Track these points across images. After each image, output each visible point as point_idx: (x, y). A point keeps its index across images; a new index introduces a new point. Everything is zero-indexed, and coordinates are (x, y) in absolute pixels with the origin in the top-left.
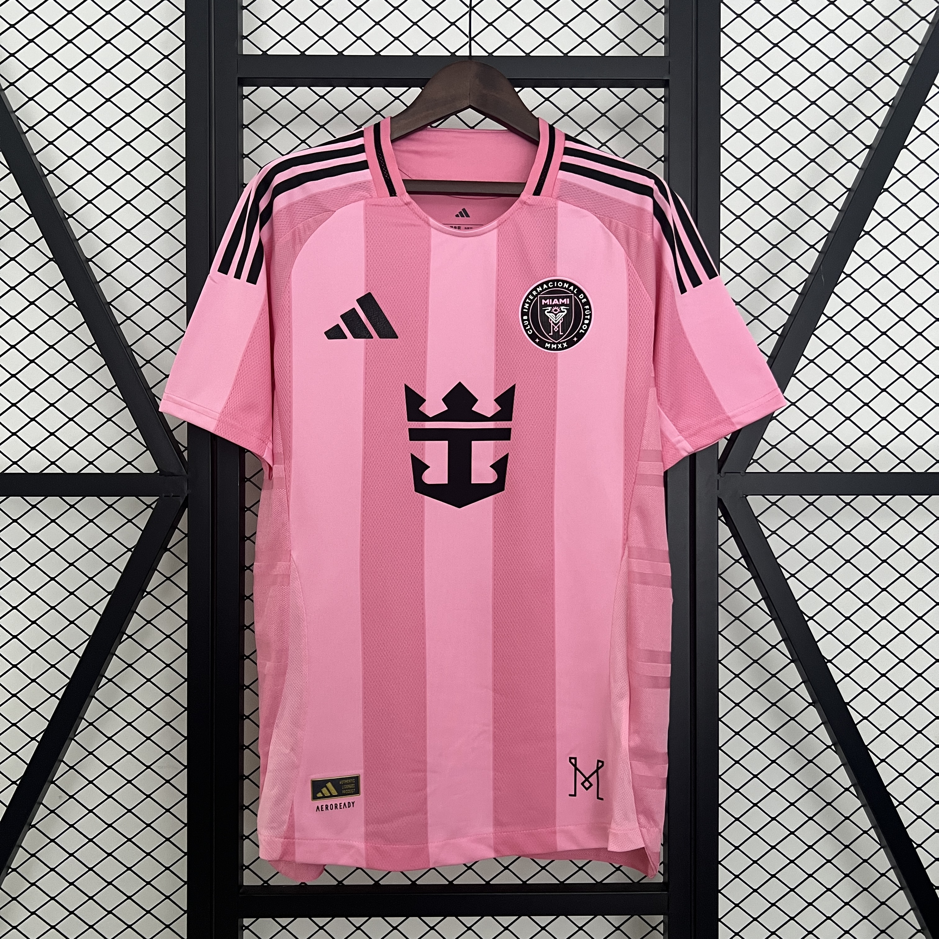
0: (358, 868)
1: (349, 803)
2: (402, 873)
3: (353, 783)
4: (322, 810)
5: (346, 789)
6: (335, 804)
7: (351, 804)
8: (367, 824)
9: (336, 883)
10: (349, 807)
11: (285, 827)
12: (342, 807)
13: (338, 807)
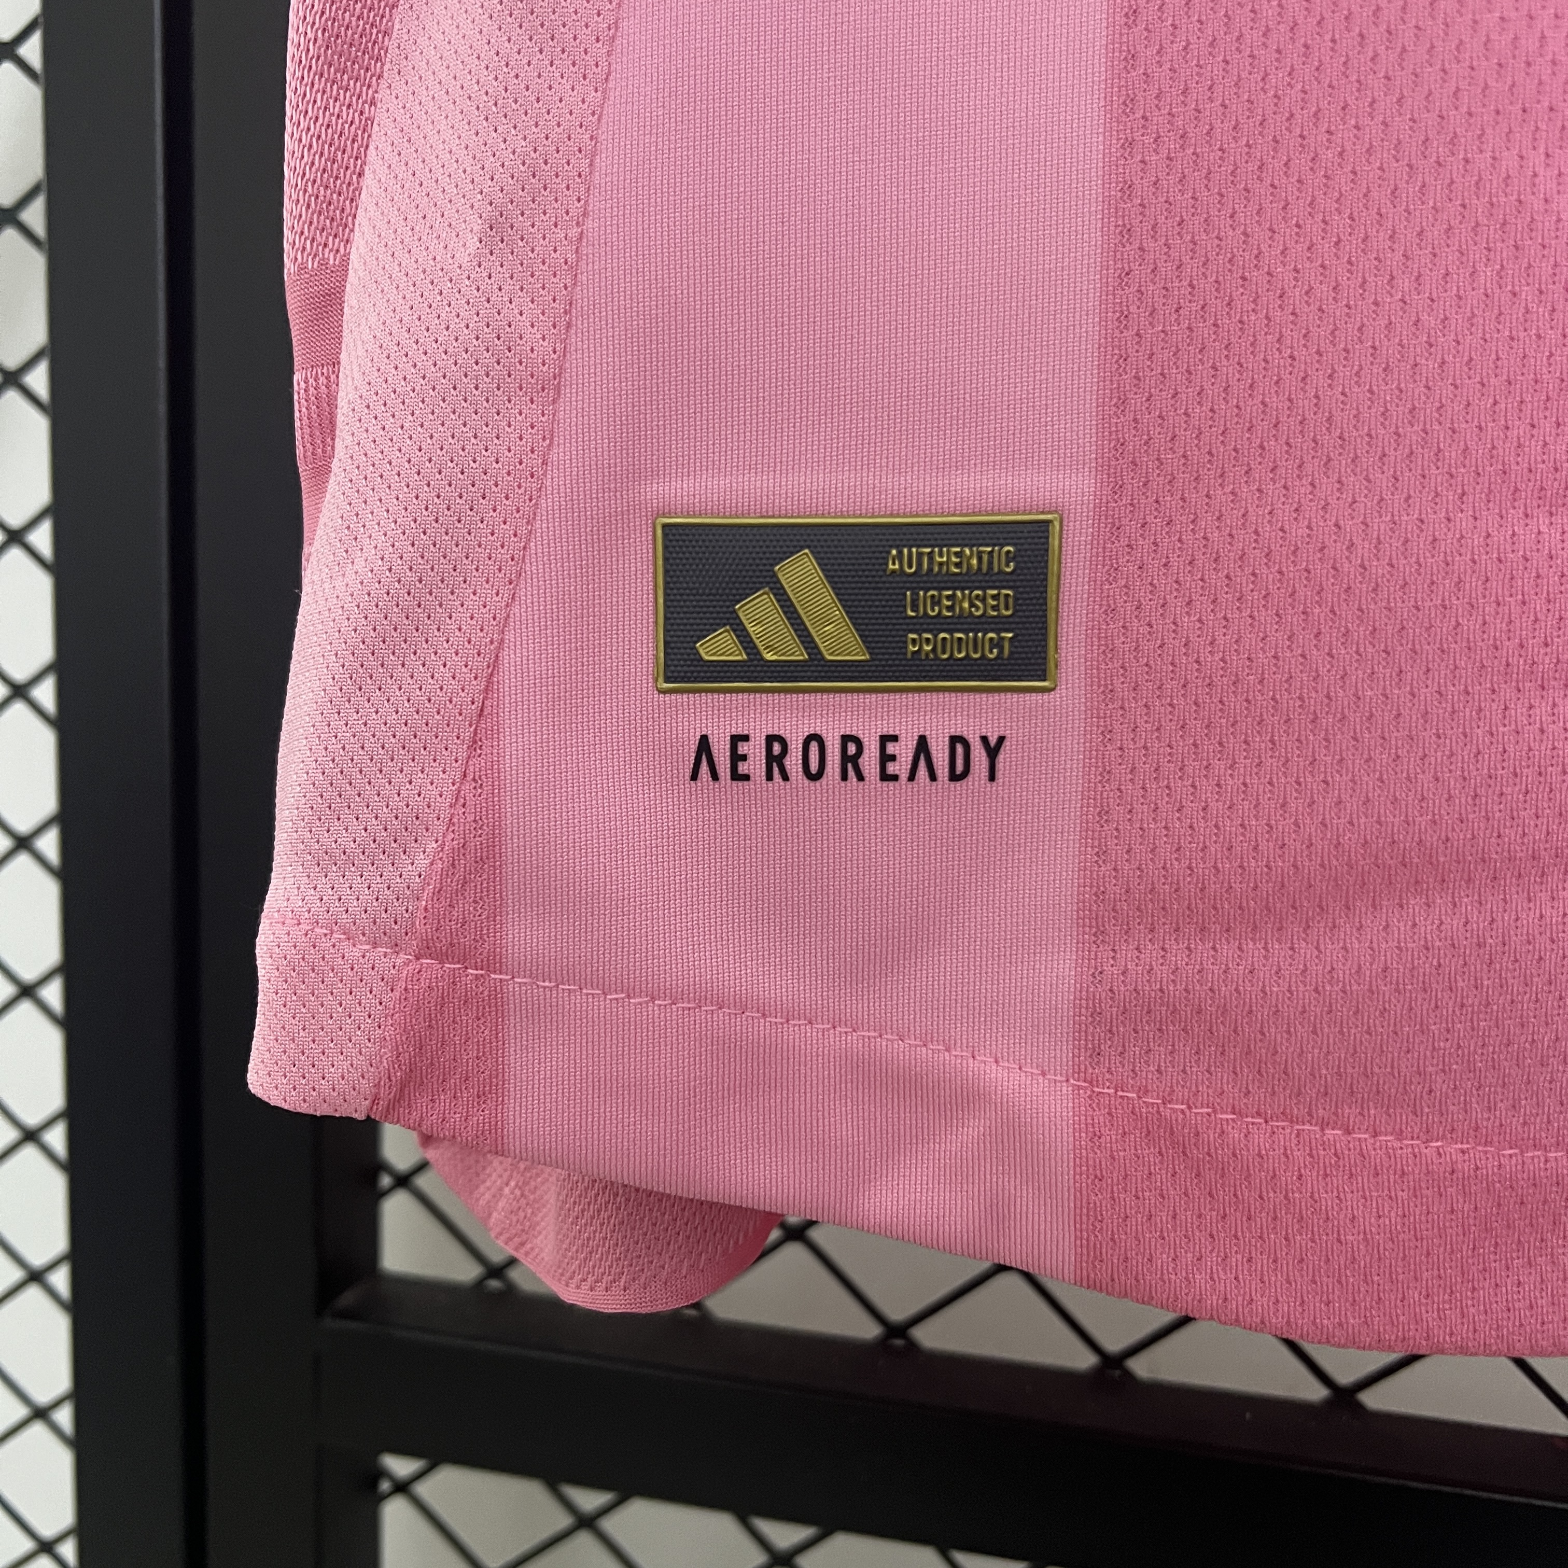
0: (1000, 1268)
1: (955, 740)
2: (1521, 1364)
3: (1000, 580)
4: (737, 776)
5: (937, 624)
6: (846, 739)
7: (979, 755)
8: (1100, 932)
9: (870, 1331)
10: (954, 777)
11: (422, 862)
12: (900, 767)
13: (870, 761)
